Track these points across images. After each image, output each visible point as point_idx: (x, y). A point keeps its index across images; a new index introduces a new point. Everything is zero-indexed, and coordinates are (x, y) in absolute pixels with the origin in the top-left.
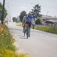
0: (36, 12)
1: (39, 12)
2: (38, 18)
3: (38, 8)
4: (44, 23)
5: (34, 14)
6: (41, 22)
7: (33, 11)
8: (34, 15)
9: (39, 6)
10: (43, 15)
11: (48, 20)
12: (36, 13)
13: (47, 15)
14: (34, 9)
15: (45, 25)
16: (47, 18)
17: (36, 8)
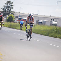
0: (8, 9)
2: (11, 15)
5: (5, 11)
6: (14, 19)
7: (4, 7)
9: (11, 2)
11: (21, 17)
13: (20, 12)
14: (6, 6)
15: (18, 22)
17: (8, 4)
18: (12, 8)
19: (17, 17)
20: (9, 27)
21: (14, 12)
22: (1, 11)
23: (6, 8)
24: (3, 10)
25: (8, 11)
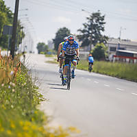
0: (94, 31)
1: (101, 31)
2: (99, 45)
3: (98, 20)
4: (114, 56)
5: (88, 36)
6: (106, 54)
7: (86, 27)
8: (89, 38)
9: (101, 15)
10: (111, 37)
12: (93, 33)
13: (119, 38)
14: (89, 24)
16: (119, 44)
18: (103, 30)
19: (113, 49)
20: (96, 71)
21: (107, 38)
22: (78, 36)
23: (89, 29)
24: (82, 34)
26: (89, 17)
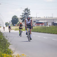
1: (29, 15)
3: (27, 11)
4: (35, 24)
10: (33, 17)
11: (38, 21)
12: (26, 16)
13: (36, 17)
14: (24, 13)
15: (36, 26)
16: (37, 19)
17: (26, 11)
18: (30, 14)
19: (34, 22)
21: (31, 17)
22: (20, 18)
23: (25, 15)
24: (22, 17)
25: (26, 17)
26: (24, 10)
